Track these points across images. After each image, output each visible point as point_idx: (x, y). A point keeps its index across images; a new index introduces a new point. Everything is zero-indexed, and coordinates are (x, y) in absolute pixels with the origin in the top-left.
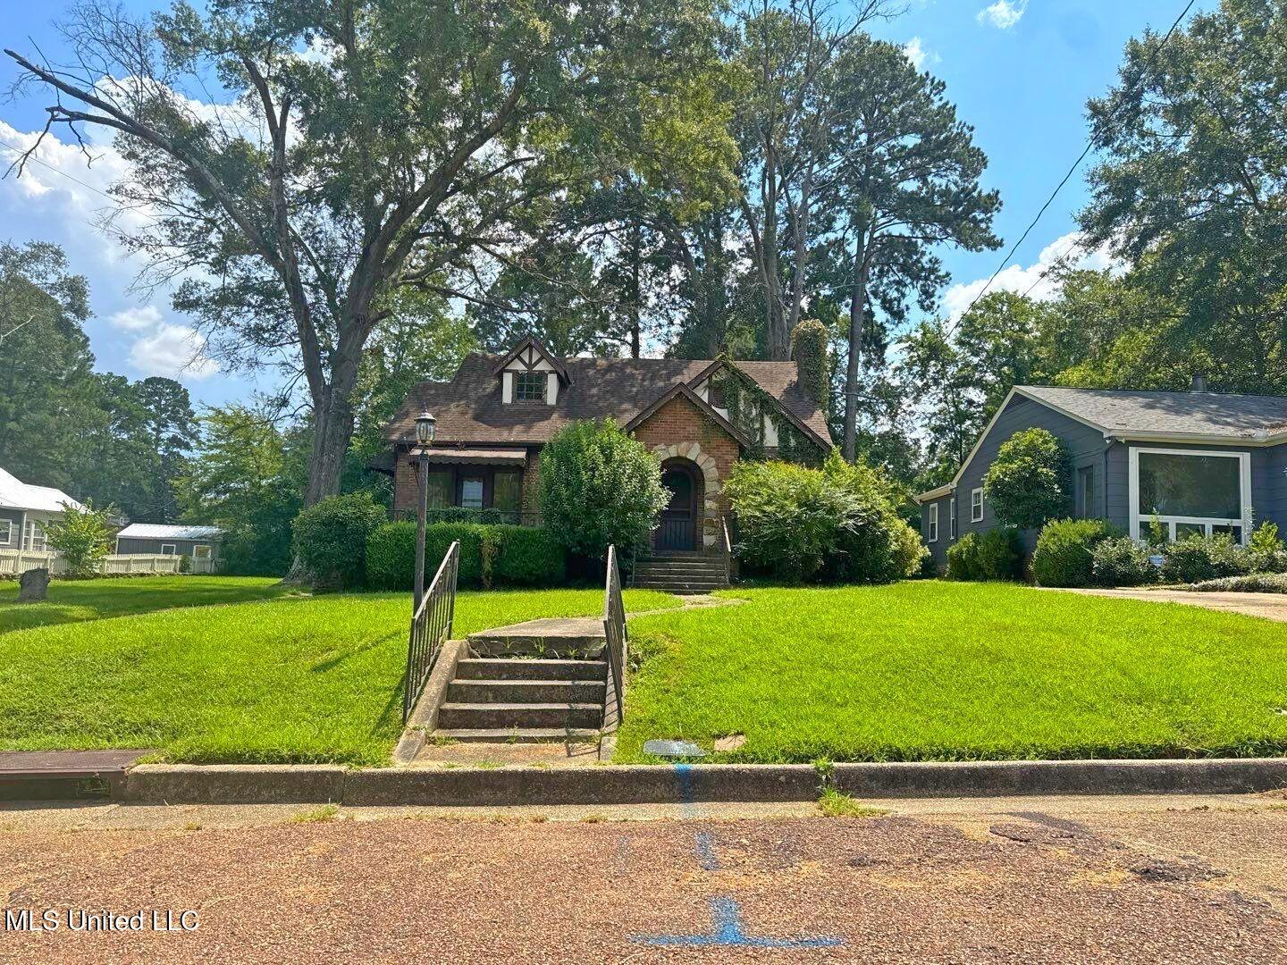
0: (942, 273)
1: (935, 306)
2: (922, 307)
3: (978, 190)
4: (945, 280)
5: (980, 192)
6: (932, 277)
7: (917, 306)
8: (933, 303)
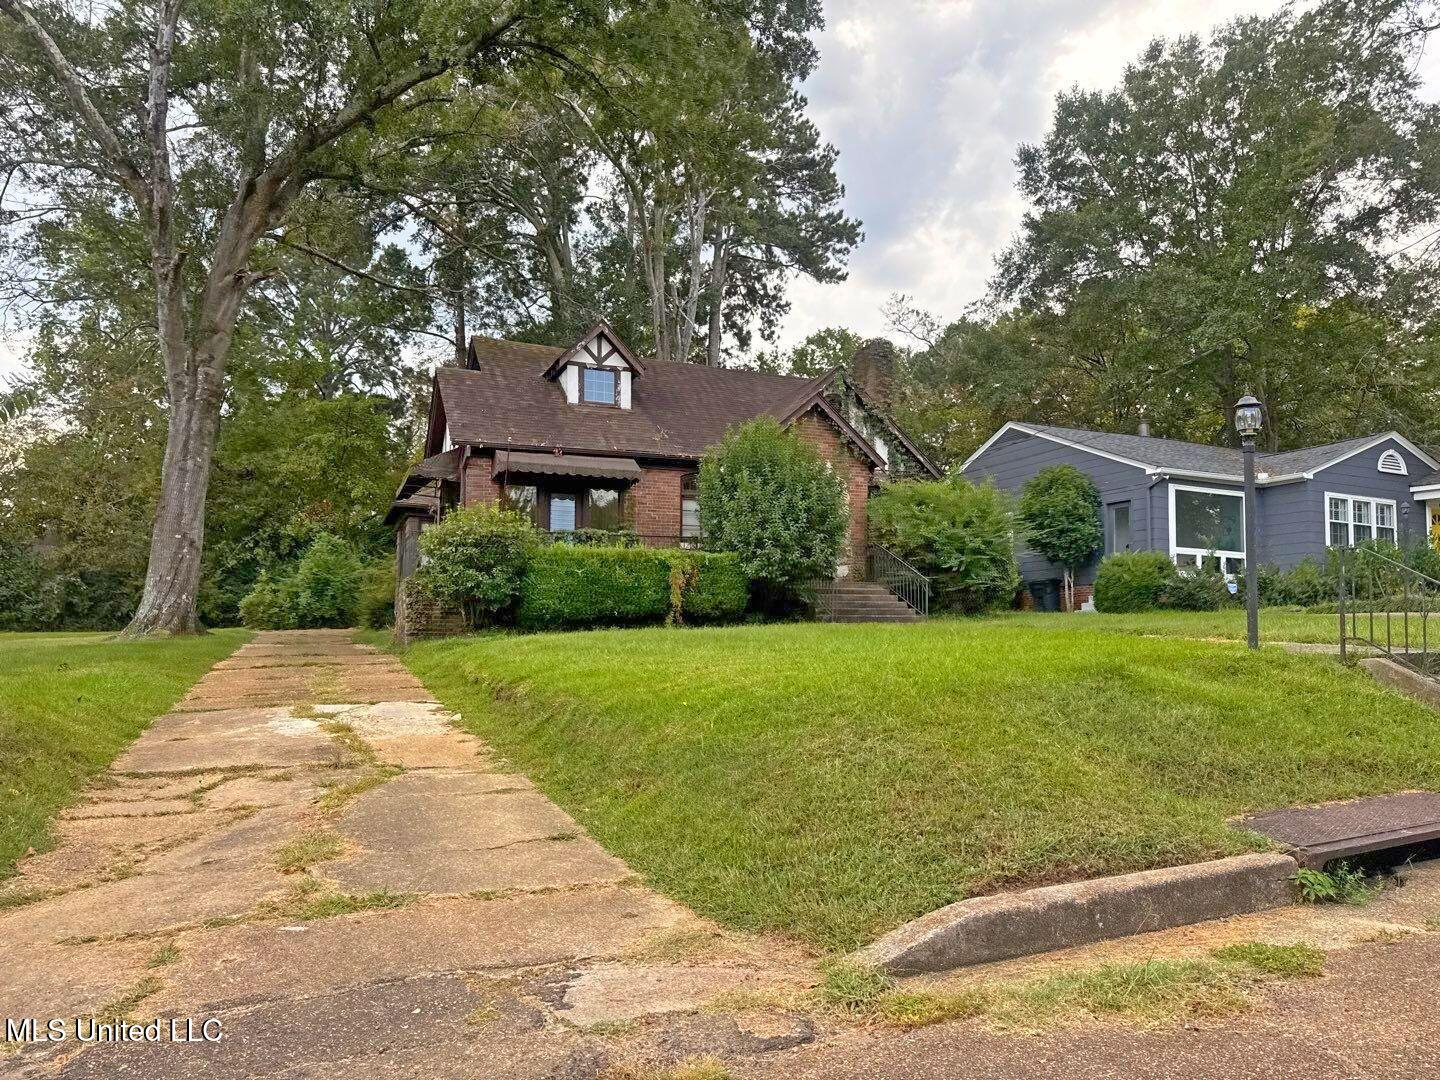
0: (783, 303)
1: (775, 336)
2: (763, 336)
3: (844, 218)
4: (784, 308)
5: (847, 220)
6: (774, 304)
7: (759, 333)
8: (773, 333)
